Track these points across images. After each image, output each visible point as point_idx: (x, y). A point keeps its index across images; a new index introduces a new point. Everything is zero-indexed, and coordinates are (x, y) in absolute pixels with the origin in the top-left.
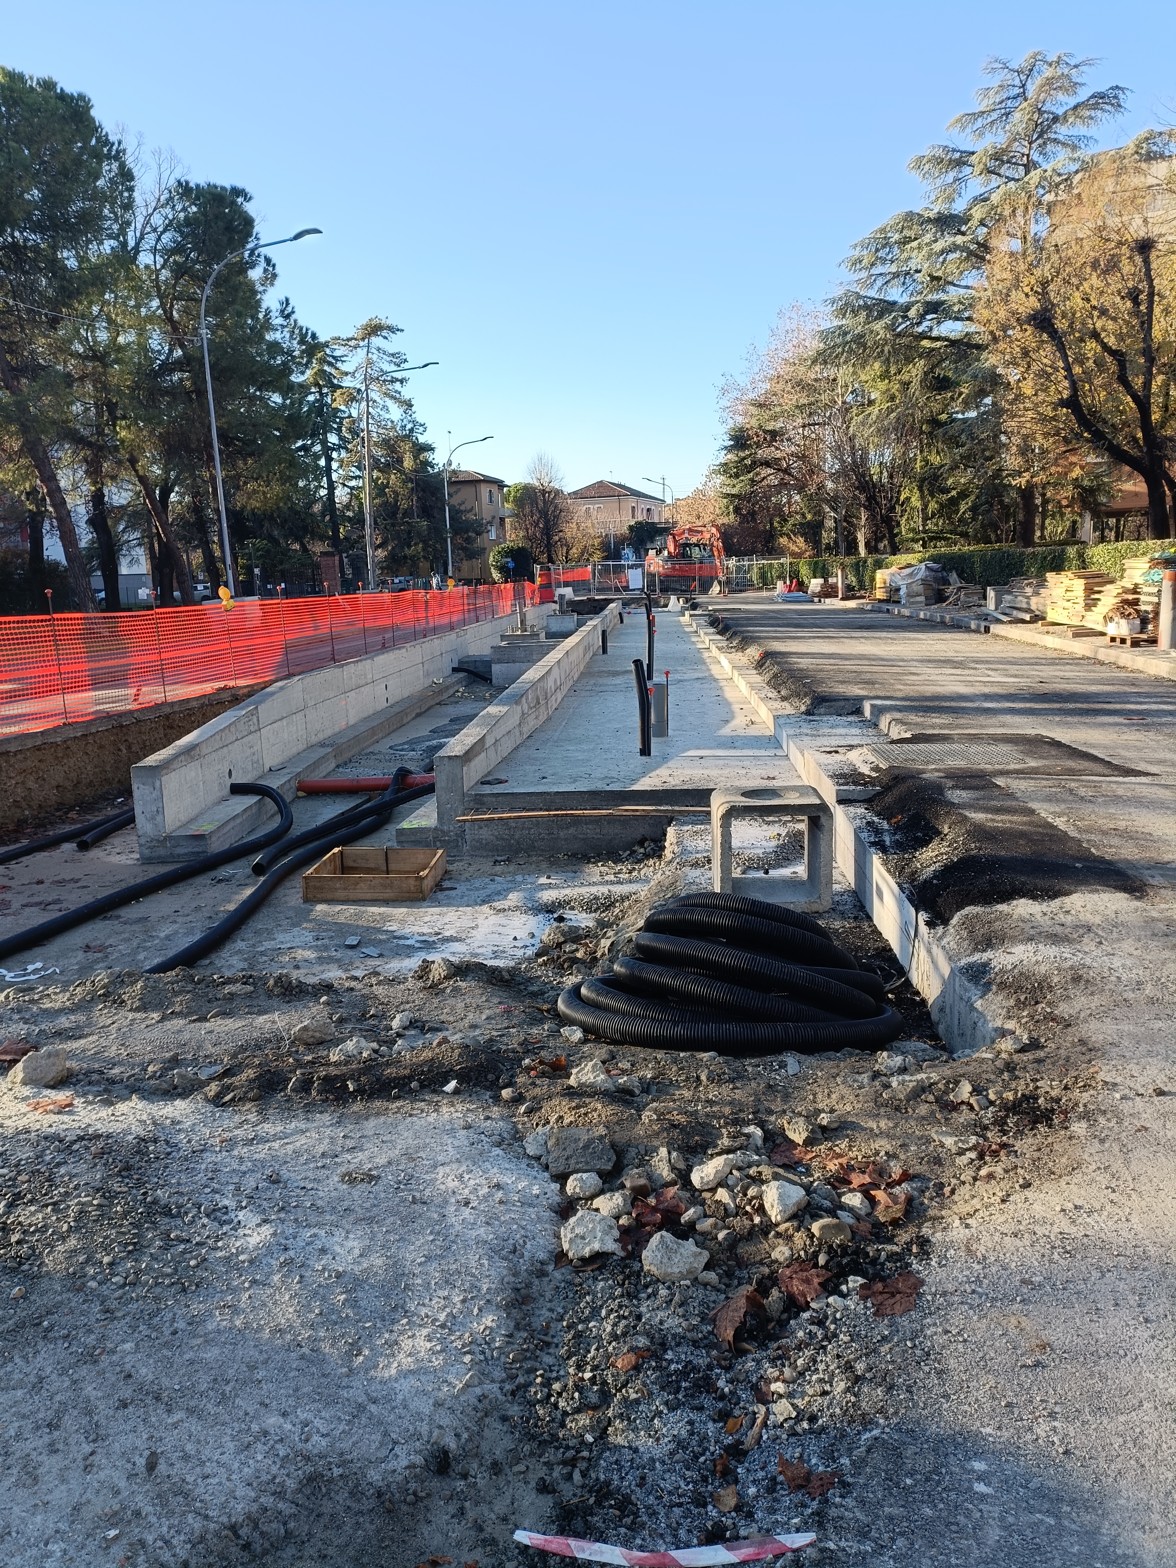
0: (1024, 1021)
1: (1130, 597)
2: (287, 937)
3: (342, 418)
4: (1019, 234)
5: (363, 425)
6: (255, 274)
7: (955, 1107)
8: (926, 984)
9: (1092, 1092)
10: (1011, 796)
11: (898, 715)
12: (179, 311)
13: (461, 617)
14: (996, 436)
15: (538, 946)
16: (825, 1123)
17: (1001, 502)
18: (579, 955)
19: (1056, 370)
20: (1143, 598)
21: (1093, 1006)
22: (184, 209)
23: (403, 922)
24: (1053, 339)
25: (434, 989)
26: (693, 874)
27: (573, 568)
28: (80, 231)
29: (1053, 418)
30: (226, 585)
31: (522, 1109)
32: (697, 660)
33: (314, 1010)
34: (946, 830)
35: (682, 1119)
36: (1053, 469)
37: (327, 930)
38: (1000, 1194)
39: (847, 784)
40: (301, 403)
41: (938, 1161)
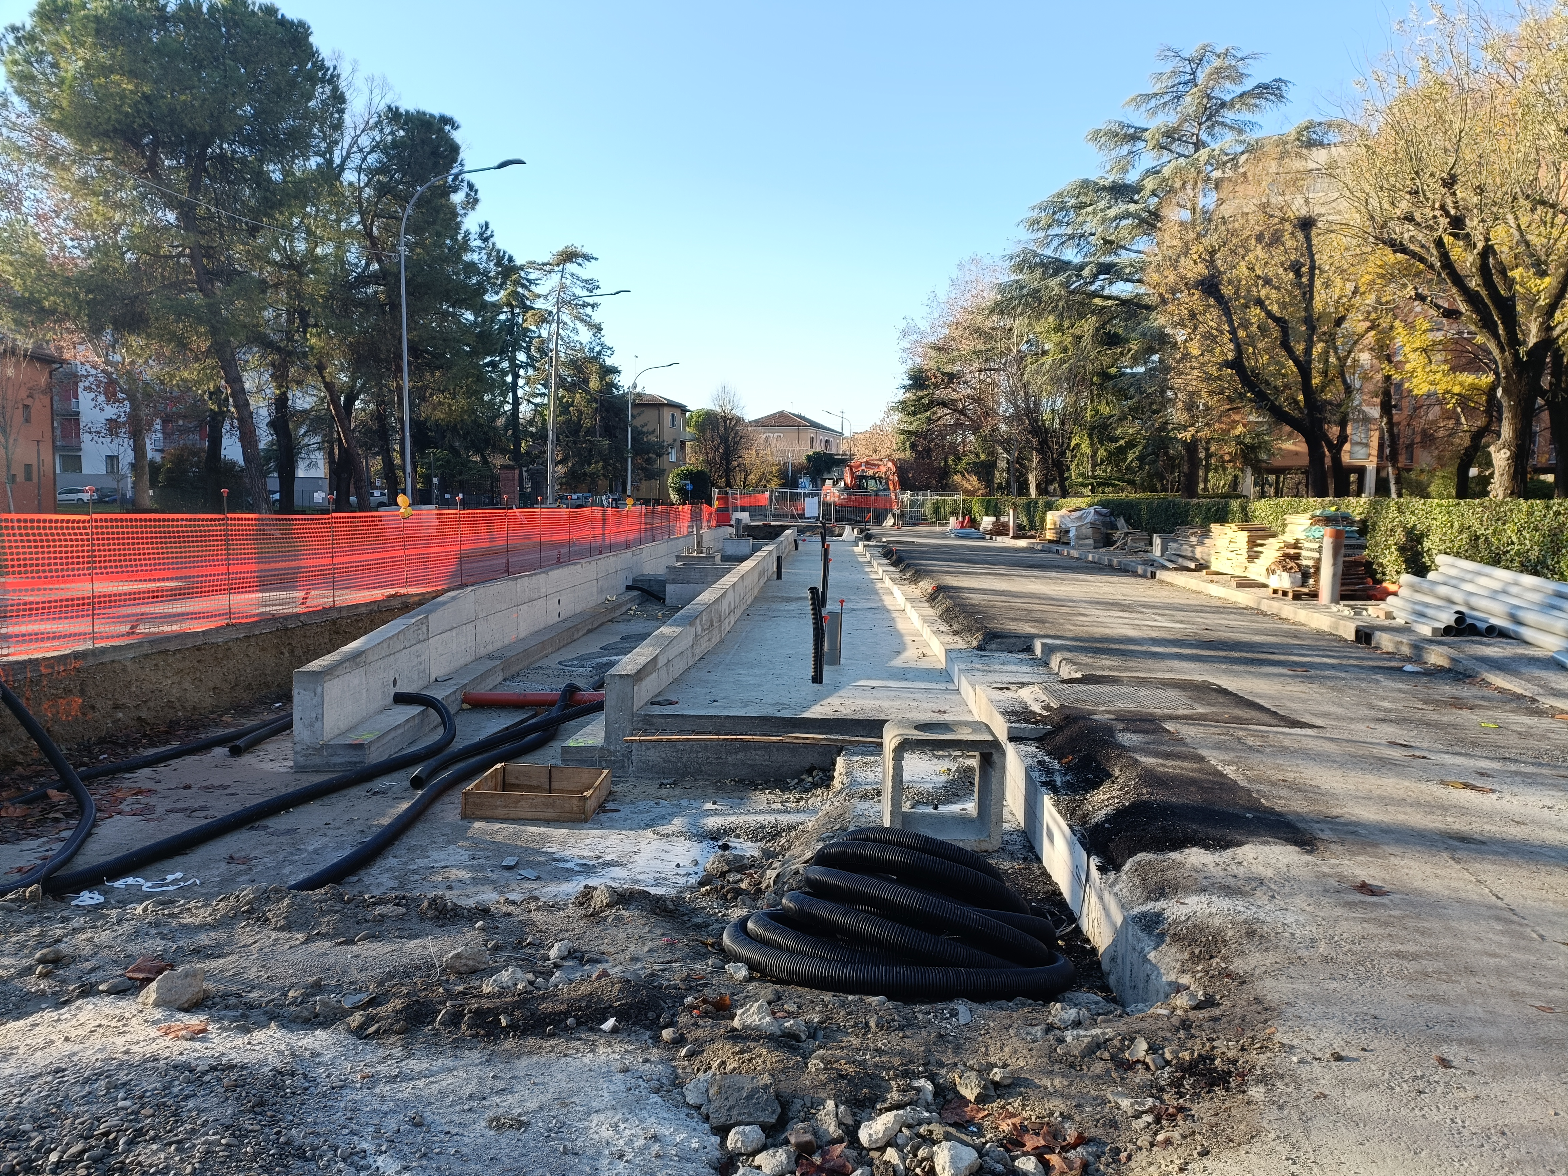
0: (1199, 975)
1: (1292, 551)
2: (442, 855)
3: (531, 338)
4: (1189, 205)
5: (552, 345)
6: (458, 198)
7: (1130, 1066)
8: (1096, 931)
9: (1269, 1054)
10: (1181, 741)
11: (1068, 655)
12: (379, 227)
13: (637, 535)
14: (1163, 392)
15: (701, 874)
16: (997, 1078)
17: (1166, 453)
18: (743, 885)
19: (1222, 332)
20: (1304, 553)
21: (1268, 962)
22: (392, 133)
23: (563, 843)
24: (1220, 303)
25: (595, 916)
26: (862, 806)
27: (750, 494)
28: (287, 146)
29: (1219, 378)
30: (404, 492)
31: (683, 1052)
32: (870, 590)
33: (468, 935)
34: (1117, 773)
35: (851, 1069)
36: (1217, 426)
37: (484, 849)
38: (1178, 1162)
39: (1018, 721)
40: (492, 321)
41: (1113, 1124)
